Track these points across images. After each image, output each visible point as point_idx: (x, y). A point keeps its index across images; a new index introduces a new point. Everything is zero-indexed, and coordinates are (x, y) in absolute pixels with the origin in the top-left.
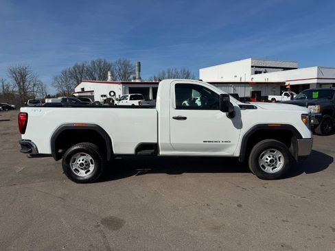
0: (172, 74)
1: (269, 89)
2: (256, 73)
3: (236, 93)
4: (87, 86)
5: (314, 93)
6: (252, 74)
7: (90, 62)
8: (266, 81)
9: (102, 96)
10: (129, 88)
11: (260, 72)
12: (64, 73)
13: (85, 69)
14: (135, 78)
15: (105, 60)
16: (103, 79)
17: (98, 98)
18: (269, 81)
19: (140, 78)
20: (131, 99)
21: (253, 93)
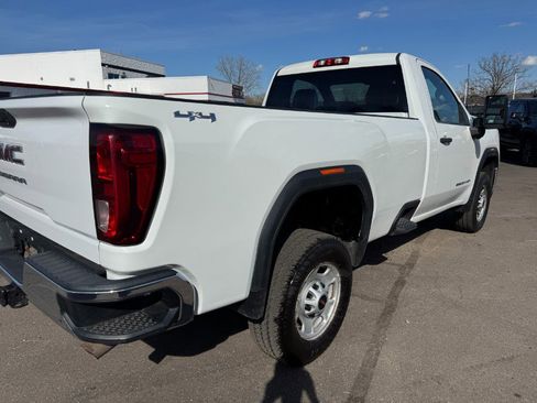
2: (110, 76)
6: (104, 78)
11: (116, 77)
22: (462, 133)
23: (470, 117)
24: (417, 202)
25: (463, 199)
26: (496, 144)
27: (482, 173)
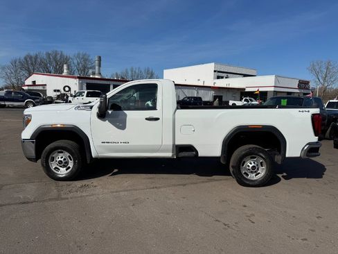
0: (135, 72)
1: (230, 94)
2: (218, 77)
3: (199, 96)
4: (40, 79)
5: (282, 100)
6: (214, 79)
7: (45, 53)
8: (228, 87)
9: (55, 91)
10: (87, 84)
11: (222, 78)
12: (14, 62)
13: (39, 60)
14: (94, 74)
15: (62, 52)
16: (58, 72)
17: (50, 93)
18: (230, 87)
19: (100, 74)
20: (87, 96)
21: (215, 98)
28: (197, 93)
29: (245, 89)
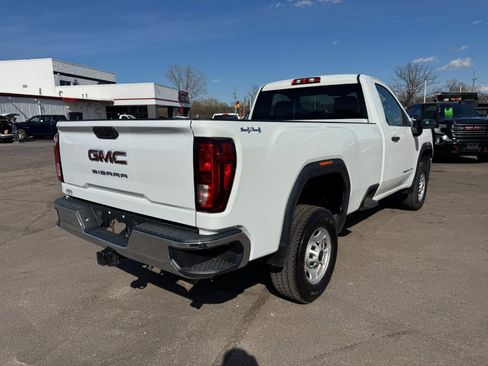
1: (92, 110)
2: (62, 83)
6: (56, 85)
8: (85, 98)
11: (68, 84)
18: (89, 98)
22: (406, 132)
23: (410, 119)
24: (377, 185)
25: (408, 183)
26: (430, 140)
27: (421, 164)
28: (42, 108)
29: (113, 103)
